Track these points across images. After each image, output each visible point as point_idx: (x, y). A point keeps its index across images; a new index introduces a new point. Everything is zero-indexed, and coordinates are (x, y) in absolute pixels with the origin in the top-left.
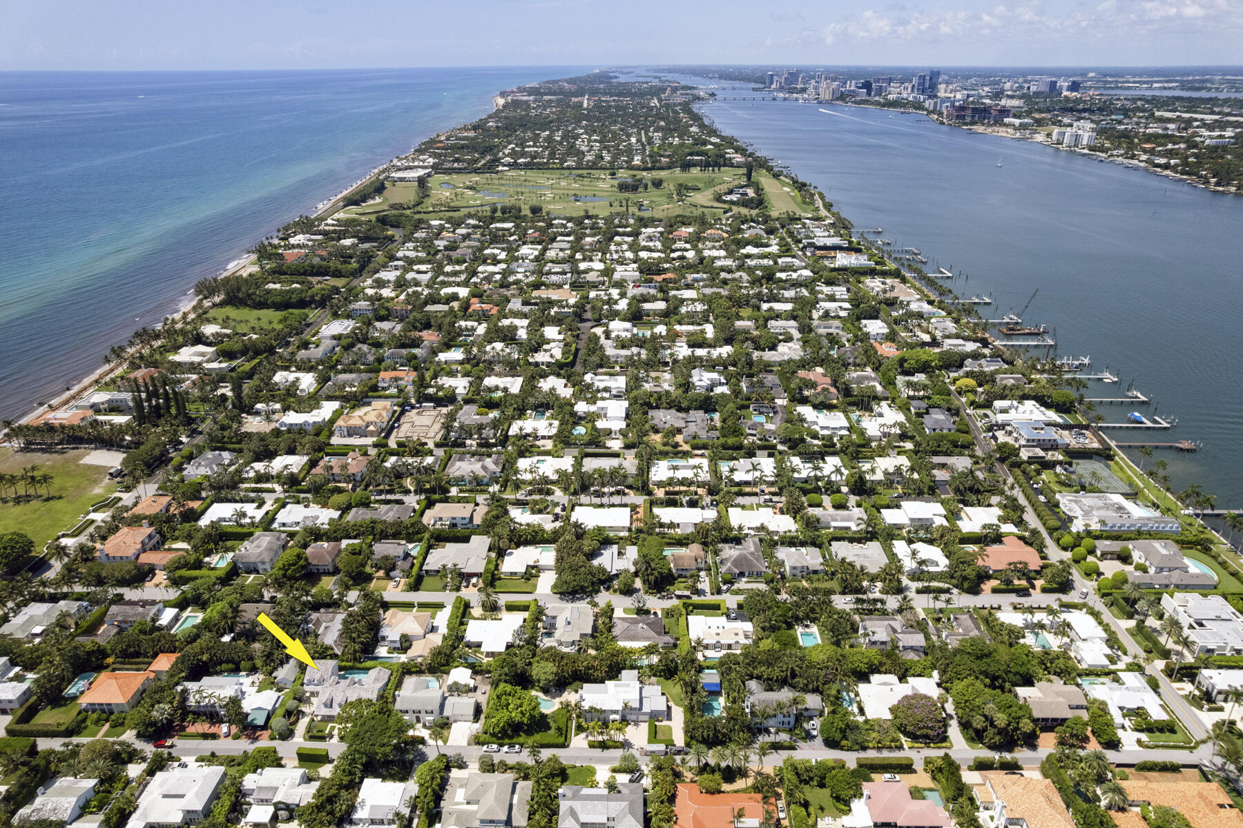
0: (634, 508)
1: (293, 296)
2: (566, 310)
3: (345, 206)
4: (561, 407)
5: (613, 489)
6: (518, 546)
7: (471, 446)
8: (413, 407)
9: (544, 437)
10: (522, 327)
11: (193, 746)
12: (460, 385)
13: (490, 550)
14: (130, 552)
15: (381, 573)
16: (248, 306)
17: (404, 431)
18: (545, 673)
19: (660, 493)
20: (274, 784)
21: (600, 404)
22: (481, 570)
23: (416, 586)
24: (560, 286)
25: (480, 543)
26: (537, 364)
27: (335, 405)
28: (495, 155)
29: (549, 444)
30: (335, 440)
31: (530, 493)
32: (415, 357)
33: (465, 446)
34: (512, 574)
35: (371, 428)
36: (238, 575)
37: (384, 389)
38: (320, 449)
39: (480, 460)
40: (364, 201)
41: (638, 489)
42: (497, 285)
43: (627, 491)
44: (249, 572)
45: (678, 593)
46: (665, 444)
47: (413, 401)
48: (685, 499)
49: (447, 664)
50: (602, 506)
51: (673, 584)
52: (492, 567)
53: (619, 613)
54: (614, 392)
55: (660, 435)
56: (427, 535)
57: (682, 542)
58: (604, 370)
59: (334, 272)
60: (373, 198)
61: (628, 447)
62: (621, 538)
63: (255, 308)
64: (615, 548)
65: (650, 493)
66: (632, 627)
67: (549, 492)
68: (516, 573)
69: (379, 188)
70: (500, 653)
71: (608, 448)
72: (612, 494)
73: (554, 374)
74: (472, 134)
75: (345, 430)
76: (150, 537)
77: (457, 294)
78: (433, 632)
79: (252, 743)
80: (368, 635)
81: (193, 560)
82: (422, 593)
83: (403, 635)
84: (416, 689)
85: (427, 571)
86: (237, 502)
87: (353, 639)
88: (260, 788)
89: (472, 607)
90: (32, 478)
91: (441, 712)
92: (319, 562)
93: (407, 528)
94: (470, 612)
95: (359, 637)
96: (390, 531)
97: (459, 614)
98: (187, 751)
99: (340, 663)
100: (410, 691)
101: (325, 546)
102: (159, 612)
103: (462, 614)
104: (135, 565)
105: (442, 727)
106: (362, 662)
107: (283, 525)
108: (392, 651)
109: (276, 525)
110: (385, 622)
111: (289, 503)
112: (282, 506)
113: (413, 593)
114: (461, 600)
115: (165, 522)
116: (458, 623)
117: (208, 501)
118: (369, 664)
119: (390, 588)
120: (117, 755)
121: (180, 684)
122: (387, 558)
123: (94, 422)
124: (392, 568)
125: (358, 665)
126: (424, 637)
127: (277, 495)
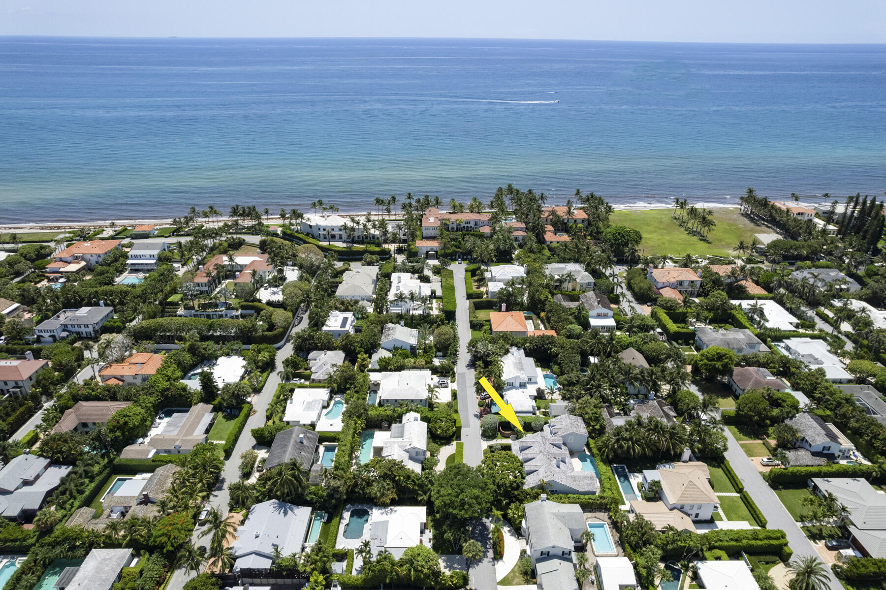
11: (467, 385)
15: (773, 442)
20: (406, 434)
23: (780, 482)
36: (686, 343)
44: (698, 349)
49: (634, 548)
76: (692, 283)
78: (694, 522)
79: (476, 416)
80: (637, 448)
81: (680, 310)
82: (773, 495)
83: (659, 482)
84: (561, 517)
85: (816, 487)
86: (787, 309)
87: (618, 434)
88: (403, 427)
89: (787, 565)
90: (704, 218)
91: (539, 560)
92: (739, 381)
93: (876, 436)
94: (774, 563)
95: (625, 439)
96: (853, 423)
97: (745, 542)
98: (462, 385)
99: (591, 441)
100: (555, 511)
101: (768, 378)
102: (605, 316)
103: (751, 546)
104: (650, 288)
105: (525, 573)
106: (603, 461)
107: (788, 348)
108: (641, 486)
109: (782, 345)
110: (680, 463)
111: (825, 339)
112: (813, 337)
113: (765, 486)
114: (778, 539)
115: (713, 282)
116: (725, 544)
117: (771, 295)
118: (603, 468)
119: (757, 460)
120: (447, 348)
121: (519, 348)
122: (792, 431)
123: (810, 220)
124: (785, 445)
125: (598, 458)
126: (671, 510)
127: (828, 329)
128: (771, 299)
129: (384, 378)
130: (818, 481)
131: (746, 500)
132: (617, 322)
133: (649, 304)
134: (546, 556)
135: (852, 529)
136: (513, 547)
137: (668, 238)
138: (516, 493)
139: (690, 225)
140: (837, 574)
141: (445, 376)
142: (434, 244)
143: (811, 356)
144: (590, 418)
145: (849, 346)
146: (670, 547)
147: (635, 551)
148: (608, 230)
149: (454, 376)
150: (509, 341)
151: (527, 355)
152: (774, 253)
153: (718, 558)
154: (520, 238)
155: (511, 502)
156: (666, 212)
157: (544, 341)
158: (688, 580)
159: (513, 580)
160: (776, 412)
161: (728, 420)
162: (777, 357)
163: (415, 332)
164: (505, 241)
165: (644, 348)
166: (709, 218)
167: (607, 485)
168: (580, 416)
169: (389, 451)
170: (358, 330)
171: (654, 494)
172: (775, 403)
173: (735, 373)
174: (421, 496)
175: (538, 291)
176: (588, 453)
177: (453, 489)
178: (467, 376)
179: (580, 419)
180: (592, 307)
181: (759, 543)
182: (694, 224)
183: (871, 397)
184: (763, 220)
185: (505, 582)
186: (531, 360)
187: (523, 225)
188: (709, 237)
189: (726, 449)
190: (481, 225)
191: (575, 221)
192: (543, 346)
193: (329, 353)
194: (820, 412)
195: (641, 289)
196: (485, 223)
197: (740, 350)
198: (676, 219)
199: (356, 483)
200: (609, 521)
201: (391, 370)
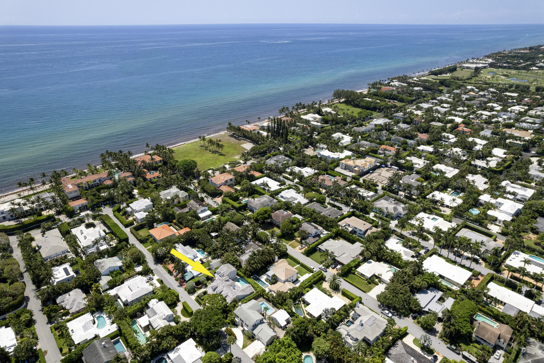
0: (476, 275)
1: (372, 104)
2: (518, 142)
3: (429, 75)
4: (470, 193)
5: (470, 255)
6: (379, 260)
7: (402, 195)
8: (386, 166)
9: (447, 206)
10: (481, 145)
11: (162, 273)
12: (419, 163)
13: (360, 254)
14: (218, 183)
15: (299, 239)
16: (352, 105)
17: (373, 176)
18: (319, 347)
19: (506, 275)
20: (157, 311)
21: (500, 200)
22: (345, 263)
23: (309, 253)
24: (526, 130)
25: (358, 247)
26: (476, 166)
27: (349, 153)
28: (534, 62)
29: (448, 212)
30: (338, 169)
31: (414, 234)
32: (406, 143)
33: (398, 194)
34: (362, 275)
35: (356, 169)
36: (245, 210)
37: (380, 154)
38: (326, 170)
39: (396, 204)
40: (441, 74)
41: (490, 264)
42: (483, 122)
43: (481, 261)
44: (250, 211)
45: (466, 354)
46: (536, 244)
47: (389, 164)
48: (525, 289)
49: (281, 304)
50: (454, 263)
51: (467, 344)
52: (353, 264)
53: (408, 340)
54: (519, 197)
55: (536, 236)
56: (334, 230)
57: (498, 318)
58: (520, 182)
59: (400, 99)
60: (446, 73)
61: (503, 234)
62: (450, 290)
63: (354, 107)
64: (440, 294)
65: (498, 271)
66: (406, 355)
67: (425, 239)
68: (364, 275)
69: (453, 69)
70: (314, 317)
71: (488, 229)
72: (468, 258)
73: (481, 174)
74: (528, 51)
75: (344, 165)
76: (231, 180)
77: (454, 120)
78: (293, 283)
79: (179, 286)
80: (259, 265)
81: (235, 195)
82: (309, 259)
83: (274, 275)
84: (251, 308)
85: (320, 249)
86: (273, 179)
87: (250, 263)
88: (152, 309)
89: (326, 281)
90: (218, 144)
91: (253, 330)
92: (276, 219)
93: (327, 222)
94: (322, 283)
95: (253, 264)
96: (319, 220)
97: (312, 281)
98: (159, 274)
99: (238, 272)
100: (247, 307)
101: (285, 213)
102: (205, 211)
103: (314, 281)
104: (215, 189)
105: (249, 338)
106: (248, 277)
107: (282, 197)
108: (267, 280)
109: (279, 196)
110: (276, 263)
111: (292, 188)
112: (288, 189)
113: (305, 257)
114: (320, 274)
115: (240, 176)
116: (307, 285)
117: (264, 175)
118: (250, 280)
119: (297, 248)
120: (139, 259)
121: (178, 243)
122: (304, 232)
123: (258, 133)
124: (304, 238)
125: (245, 278)
126: (284, 283)
127: (291, 183)
128: (265, 176)
129: (119, 290)
130: (319, 246)
131: (303, 265)
132: (211, 211)
133: (218, 196)
134: (255, 326)
135: (336, 258)
136: (237, 331)
137: (205, 158)
138: (228, 309)
139: (211, 148)
140: (340, 276)
141: (148, 274)
142: (82, 202)
143: (292, 197)
144: (233, 262)
145: (301, 188)
146: (293, 296)
147: (282, 305)
148: (178, 163)
149: (153, 273)
150: (170, 242)
151: (185, 245)
152: (254, 153)
153: (308, 291)
154: (132, 182)
155: (228, 313)
156: (195, 144)
157: (189, 235)
158: (303, 305)
159: (247, 344)
160: (294, 226)
161: (280, 237)
162: (282, 203)
163: (115, 258)
164: (127, 186)
165: (233, 220)
166: (220, 143)
167: (256, 286)
168: (228, 262)
169: (156, 323)
170: (76, 272)
171: (274, 280)
172: (293, 222)
173: (272, 216)
174: (186, 334)
175: (166, 210)
176: (238, 277)
177: (206, 321)
178: (159, 269)
179: (228, 264)
180: (197, 209)
181: (316, 278)
182: (212, 148)
183: (318, 207)
184: (241, 137)
185: (244, 346)
186: (188, 247)
187: (130, 174)
188: (223, 153)
189: (287, 250)
190: (103, 180)
191: (156, 162)
192: (189, 237)
193: (71, 293)
194: (307, 220)
195: (211, 190)
196: (105, 179)
197: (268, 205)
198: (202, 146)
199: (153, 347)
200: (265, 300)
201: (119, 285)
